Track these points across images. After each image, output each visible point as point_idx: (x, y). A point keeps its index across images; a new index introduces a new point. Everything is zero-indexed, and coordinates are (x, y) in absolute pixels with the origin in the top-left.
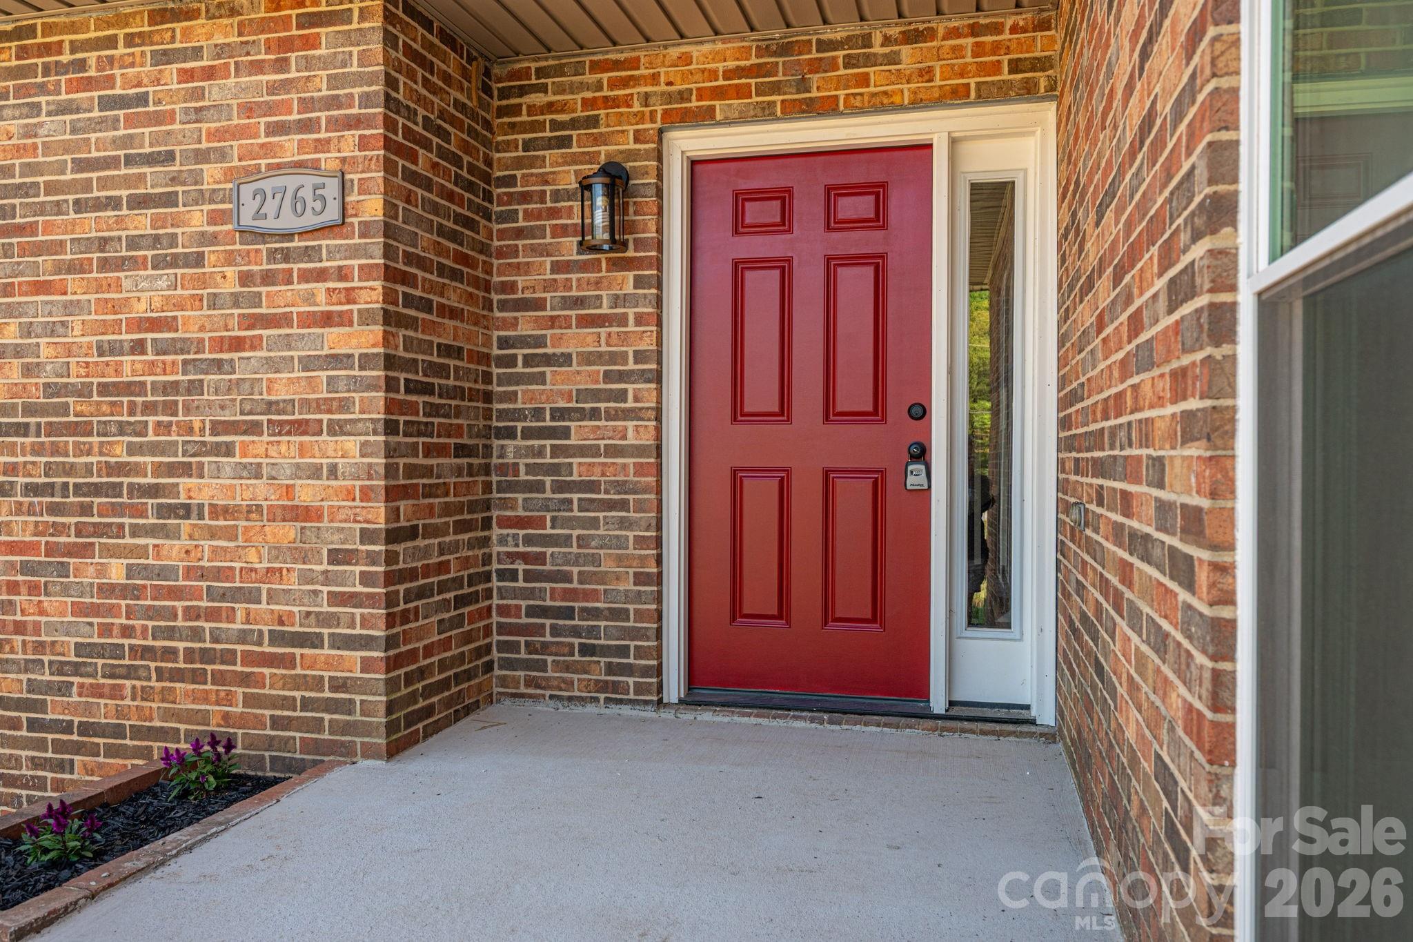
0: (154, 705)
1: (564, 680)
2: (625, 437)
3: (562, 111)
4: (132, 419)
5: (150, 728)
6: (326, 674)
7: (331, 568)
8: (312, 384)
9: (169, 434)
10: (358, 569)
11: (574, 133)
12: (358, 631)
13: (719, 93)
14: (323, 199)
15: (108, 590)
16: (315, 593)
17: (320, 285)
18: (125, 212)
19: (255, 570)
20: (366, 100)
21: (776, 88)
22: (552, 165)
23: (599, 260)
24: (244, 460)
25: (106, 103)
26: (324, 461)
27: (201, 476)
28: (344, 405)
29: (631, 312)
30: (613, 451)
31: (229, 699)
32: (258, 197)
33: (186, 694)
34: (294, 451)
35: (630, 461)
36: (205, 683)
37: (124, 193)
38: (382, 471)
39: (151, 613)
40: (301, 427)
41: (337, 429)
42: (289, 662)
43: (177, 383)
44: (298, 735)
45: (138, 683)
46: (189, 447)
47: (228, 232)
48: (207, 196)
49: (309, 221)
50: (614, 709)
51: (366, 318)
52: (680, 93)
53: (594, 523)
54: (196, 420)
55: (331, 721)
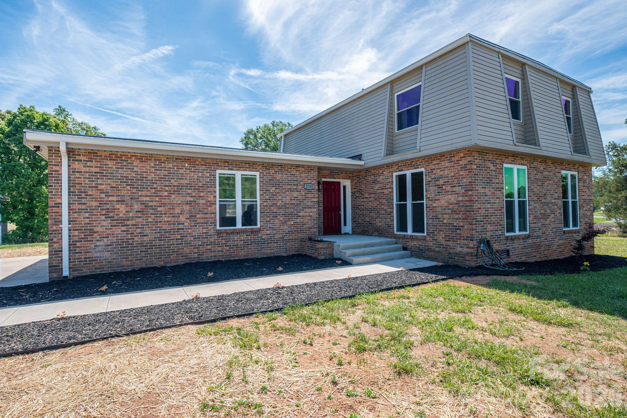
4: (294, 207)
5: (296, 239)
6: (313, 231)
7: (313, 221)
8: (311, 204)
9: (298, 208)
10: (316, 221)
12: (316, 227)
14: (312, 186)
15: (291, 225)
16: (312, 223)
17: (312, 194)
18: (293, 186)
19: (306, 222)
20: (316, 178)
24: (305, 211)
25: (291, 174)
26: (312, 211)
27: (301, 213)
28: (314, 206)
31: (304, 235)
32: (306, 186)
34: (310, 210)
36: (301, 233)
37: (293, 184)
38: (318, 212)
39: (296, 227)
40: (311, 208)
41: (314, 208)
42: (309, 230)
43: (298, 203)
45: (294, 234)
46: (300, 210)
47: (303, 189)
48: (301, 185)
49: (311, 188)
51: (316, 198)
54: (300, 207)
55: (313, 235)
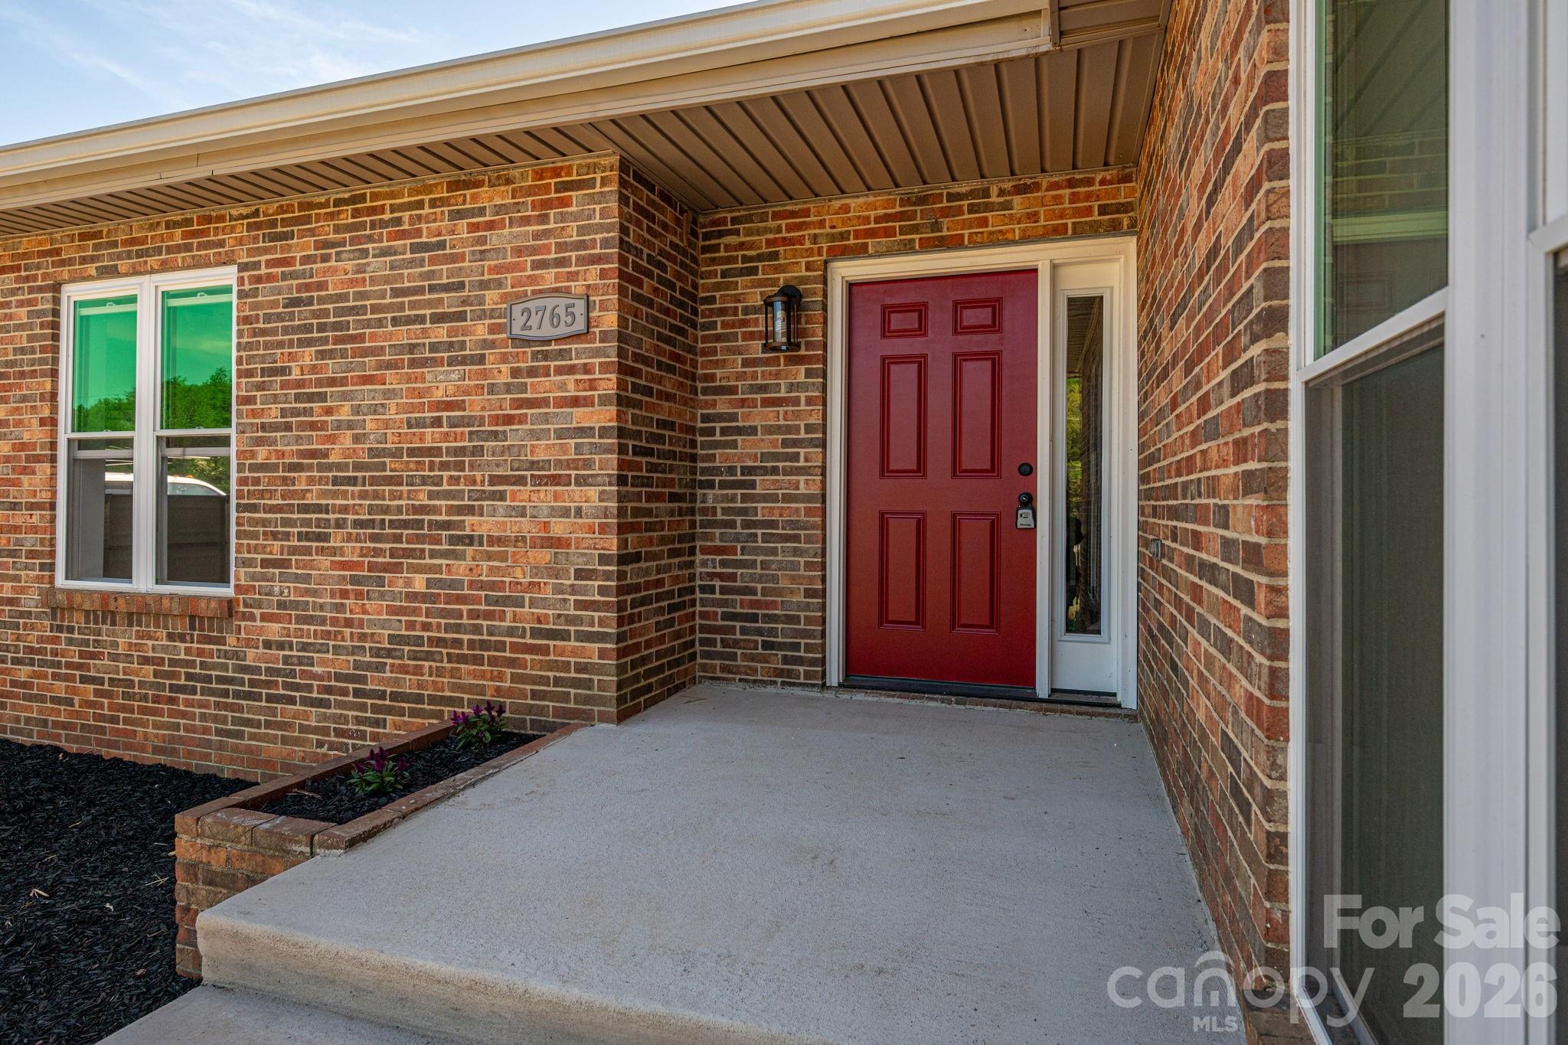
0: (445, 680)
1: (750, 667)
2: (797, 488)
3: (751, 248)
4: (432, 474)
5: (442, 697)
6: (572, 660)
7: (576, 582)
8: (563, 448)
9: (458, 485)
10: (596, 583)
11: (760, 265)
12: (596, 629)
13: (872, 233)
14: (573, 315)
15: (413, 596)
16: (565, 600)
17: (570, 377)
18: (428, 325)
19: (521, 583)
20: (606, 243)
21: (915, 229)
22: (743, 288)
23: (778, 357)
24: (513, 504)
25: (415, 248)
26: (572, 504)
27: (482, 515)
28: (588, 464)
29: (803, 396)
30: (788, 498)
31: (500, 677)
32: (525, 314)
33: (469, 673)
34: (550, 497)
35: (802, 505)
36: (483, 665)
37: (428, 312)
38: (615, 512)
39: (444, 614)
40: (555, 480)
41: (582, 481)
42: (545, 650)
43: (464, 448)
44: (551, 704)
45: (434, 664)
46: (473, 494)
47: (503, 340)
48: (488, 313)
50: (788, 690)
51: (604, 400)
52: (841, 233)
53: (774, 552)
54: (478, 475)
55: (575, 694)
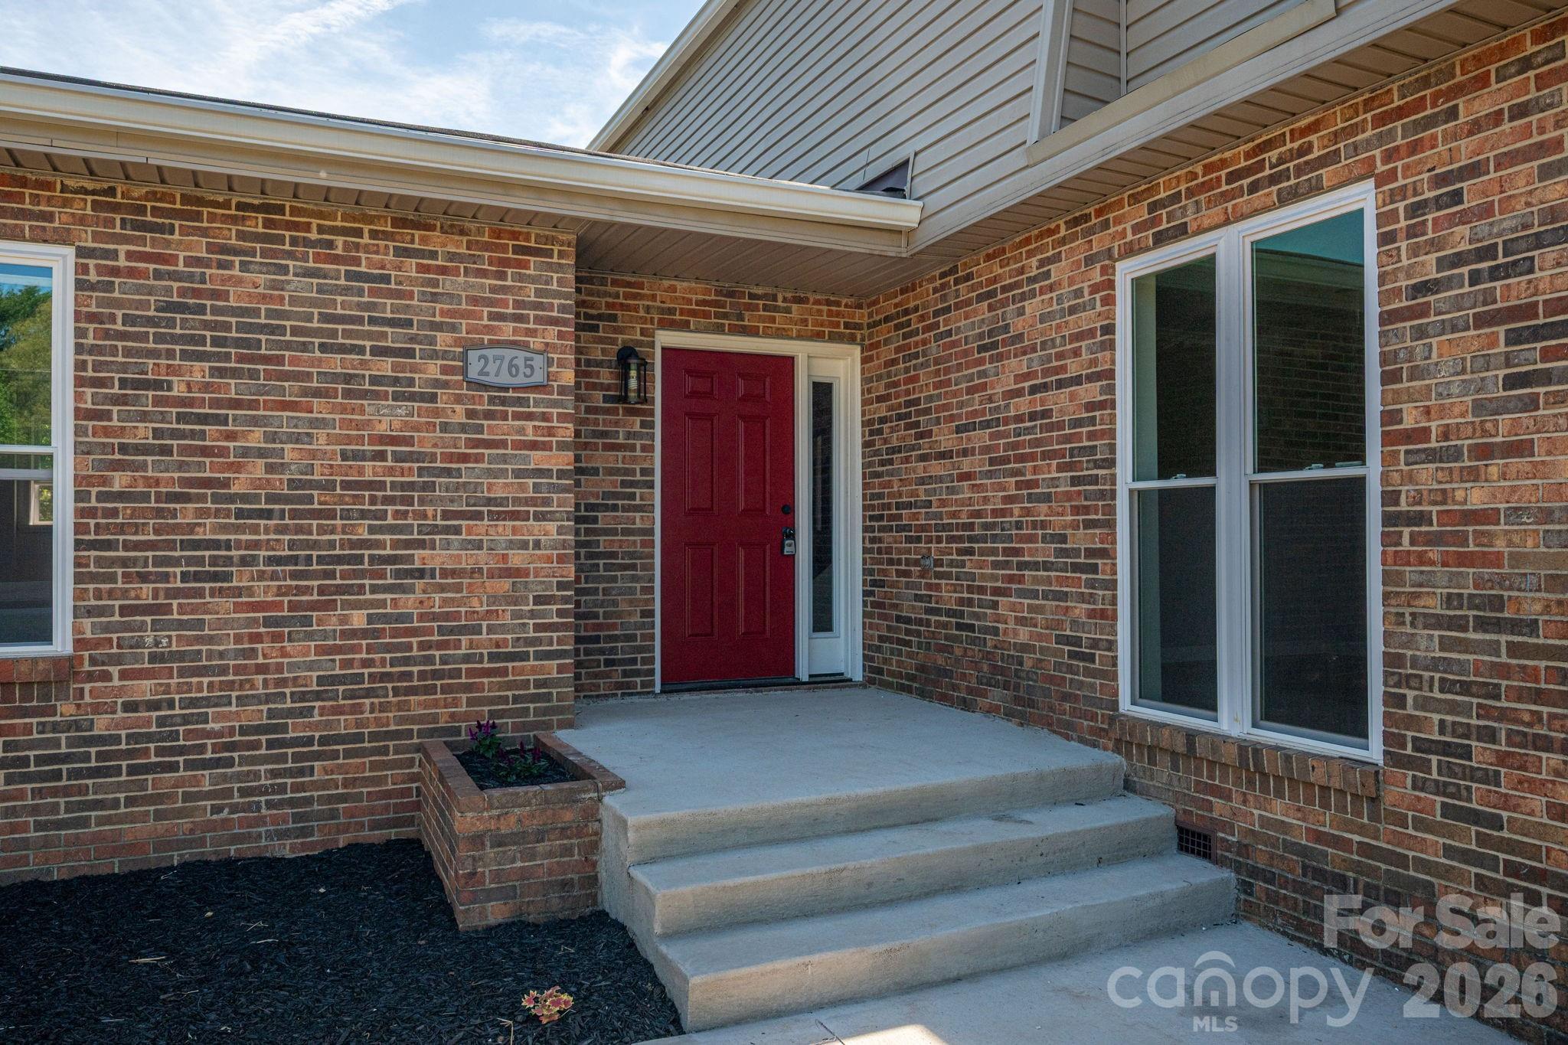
0: (391, 715)
2: (634, 523)
3: (592, 307)
4: (373, 508)
5: (386, 732)
6: (531, 678)
7: (535, 607)
8: (522, 487)
9: (406, 519)
10: (555, 607)
11: (601, 324)
12: (555, 647)
13: (693, 313)
14: (531, 367)
15: (354, 633)
16: (524, 625)
17: (528, 423)
18: (368, 357)
19: (477, 612)
20: (563, 308)
21: (725, 316)
22: (585, 342)
23: (617, 408)
24: (469, 538)
25: (350, 276)
26: (531, 538)
27: (434, 548)
28: (546, 502)
29: (638, 443)
30: (627, 532)
31: (456, 703)
32: (483, 360)
33: (419, 704)
34: (509, 531)
35: (638, 538)
36: (436, 693)
37: (368, 344)
38: (573, 544)
39: (388, 648)
40: (514, 516)
41: (540, 517)
42: (504, 672)
43: (413, 483)
44: (510, 721)
45: (376, 700)
46: (424, 529)
47: (457, 381)
48: (440, 354)
49: (521, 380)
51: (562, 446)
52: (669, 308)
53: (614, 579)
54: (430, 510)
55: (535, 708)
